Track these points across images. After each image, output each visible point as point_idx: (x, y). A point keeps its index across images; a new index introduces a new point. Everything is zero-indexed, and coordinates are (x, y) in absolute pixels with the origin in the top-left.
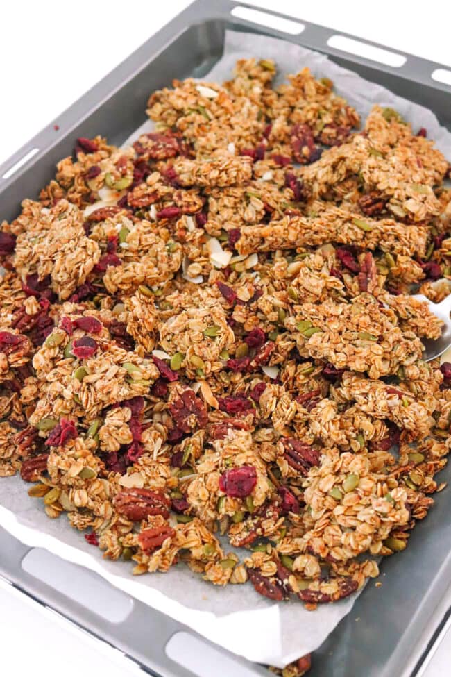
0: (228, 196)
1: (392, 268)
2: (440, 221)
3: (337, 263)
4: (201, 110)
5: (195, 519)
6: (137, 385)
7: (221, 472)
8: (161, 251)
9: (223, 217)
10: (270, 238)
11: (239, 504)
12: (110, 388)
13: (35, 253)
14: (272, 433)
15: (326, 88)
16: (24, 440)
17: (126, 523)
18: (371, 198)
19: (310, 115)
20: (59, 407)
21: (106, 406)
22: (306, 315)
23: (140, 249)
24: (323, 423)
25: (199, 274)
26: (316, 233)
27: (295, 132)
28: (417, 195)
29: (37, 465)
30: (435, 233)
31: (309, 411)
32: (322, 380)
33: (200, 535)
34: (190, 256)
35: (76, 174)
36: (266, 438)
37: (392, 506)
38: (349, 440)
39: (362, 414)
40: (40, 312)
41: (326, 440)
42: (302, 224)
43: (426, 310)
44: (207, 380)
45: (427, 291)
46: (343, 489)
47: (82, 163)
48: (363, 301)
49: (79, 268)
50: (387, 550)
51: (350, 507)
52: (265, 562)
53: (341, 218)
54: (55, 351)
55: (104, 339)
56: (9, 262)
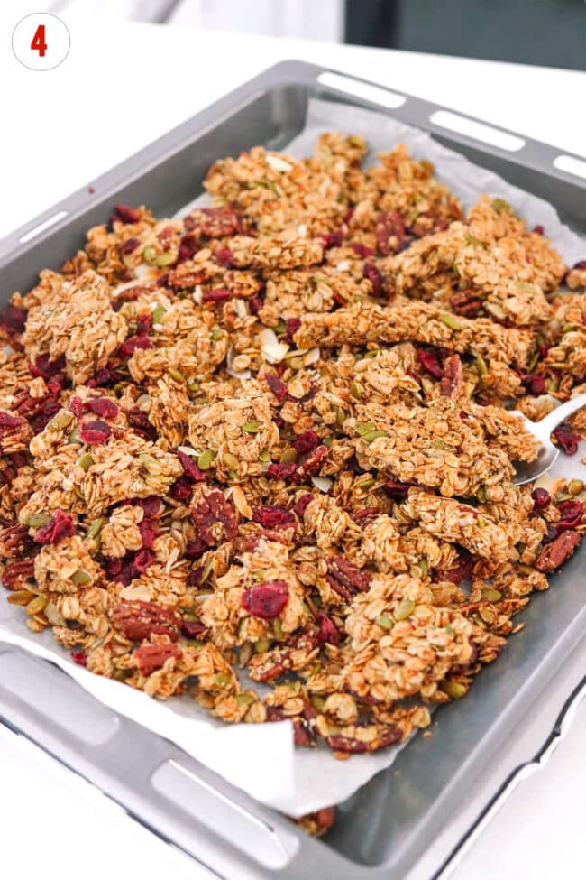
0: (291, 280)
1: (483, 376)
2: (549, 329)
3: (416, 366)
4: (269, 184)
5: (209, 644)
6: (154, 480)
7: (245, 588)
8: (202, 337)
9: (281, 304)
10: (336, 328)
11: (264, 628)
12: (119, 479)
13: (49, 328)
14: (316, 553)
15: (425, 172)
16: (9, 537)
17: (123, 641)
18: (466, 295)
19: (402, 202)
20: (57, 499)
21: (113, 503)
22: (369, 417)
23: (177, 332)
24: (378, 542)
25: (247, 369)
26: (393, 325)
27: (383, 219)
28: (522, 294)
29: (23, 570)
30: (541, 342)
31: (363, 529)
32: (384, 497)
33: (213, 661)
34: (237, 346)
35: (110, 246)
36: (308, 558)
37: (452, 638)
38: (409, 566)
39: (428, 535)
40: (47, 396)
41: (380, 563)
42: (376, 312)
43: (521, 427)
44: (241, 485)
45: (525, 407)
46: (394, 617)
47: (117, 235)
48: (441, 405)
49: (99, 345)
50: (442, 696)
51: (400, 639)
52: (291, 698)
53: (425, 313)
54: (58, 435)
55: (119, 426)
56: (18, 340)
